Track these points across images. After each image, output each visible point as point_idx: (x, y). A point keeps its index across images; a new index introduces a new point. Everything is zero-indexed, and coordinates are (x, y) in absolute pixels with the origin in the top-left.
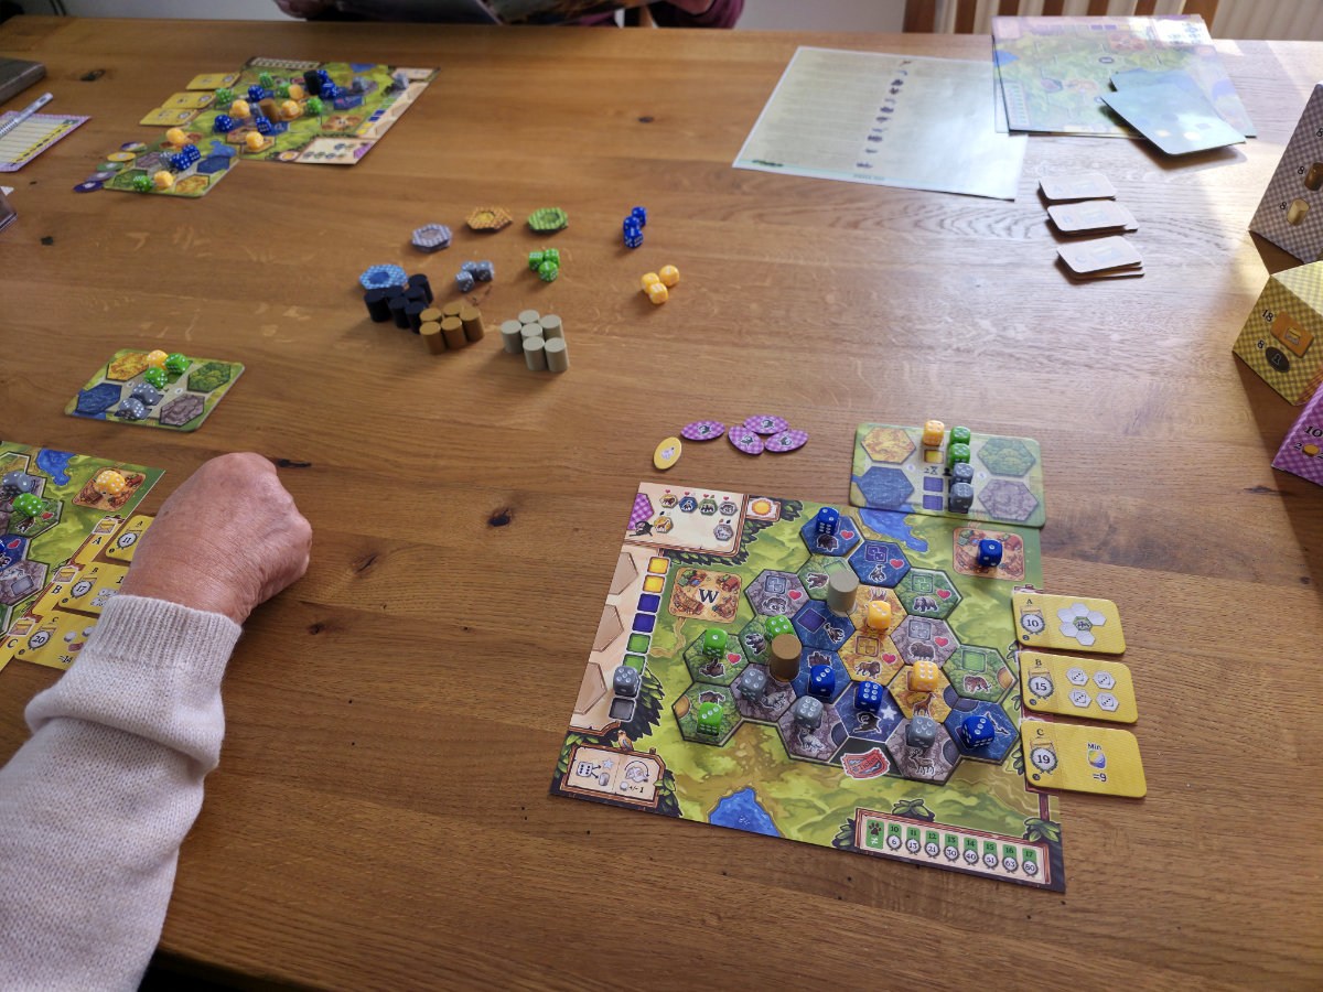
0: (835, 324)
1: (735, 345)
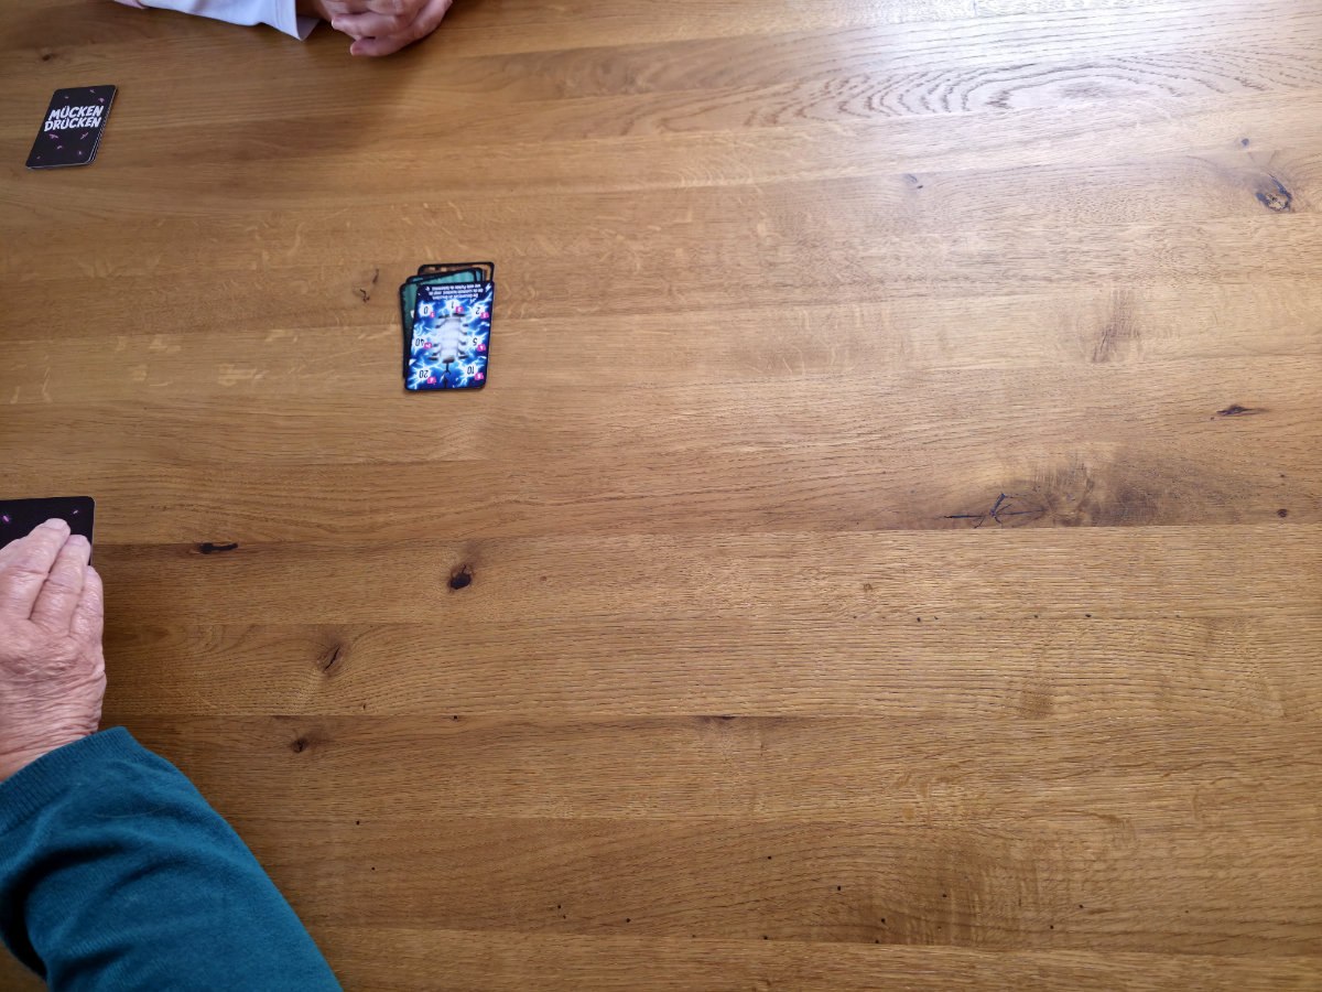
0: (771, 264)
1: (668, 309)
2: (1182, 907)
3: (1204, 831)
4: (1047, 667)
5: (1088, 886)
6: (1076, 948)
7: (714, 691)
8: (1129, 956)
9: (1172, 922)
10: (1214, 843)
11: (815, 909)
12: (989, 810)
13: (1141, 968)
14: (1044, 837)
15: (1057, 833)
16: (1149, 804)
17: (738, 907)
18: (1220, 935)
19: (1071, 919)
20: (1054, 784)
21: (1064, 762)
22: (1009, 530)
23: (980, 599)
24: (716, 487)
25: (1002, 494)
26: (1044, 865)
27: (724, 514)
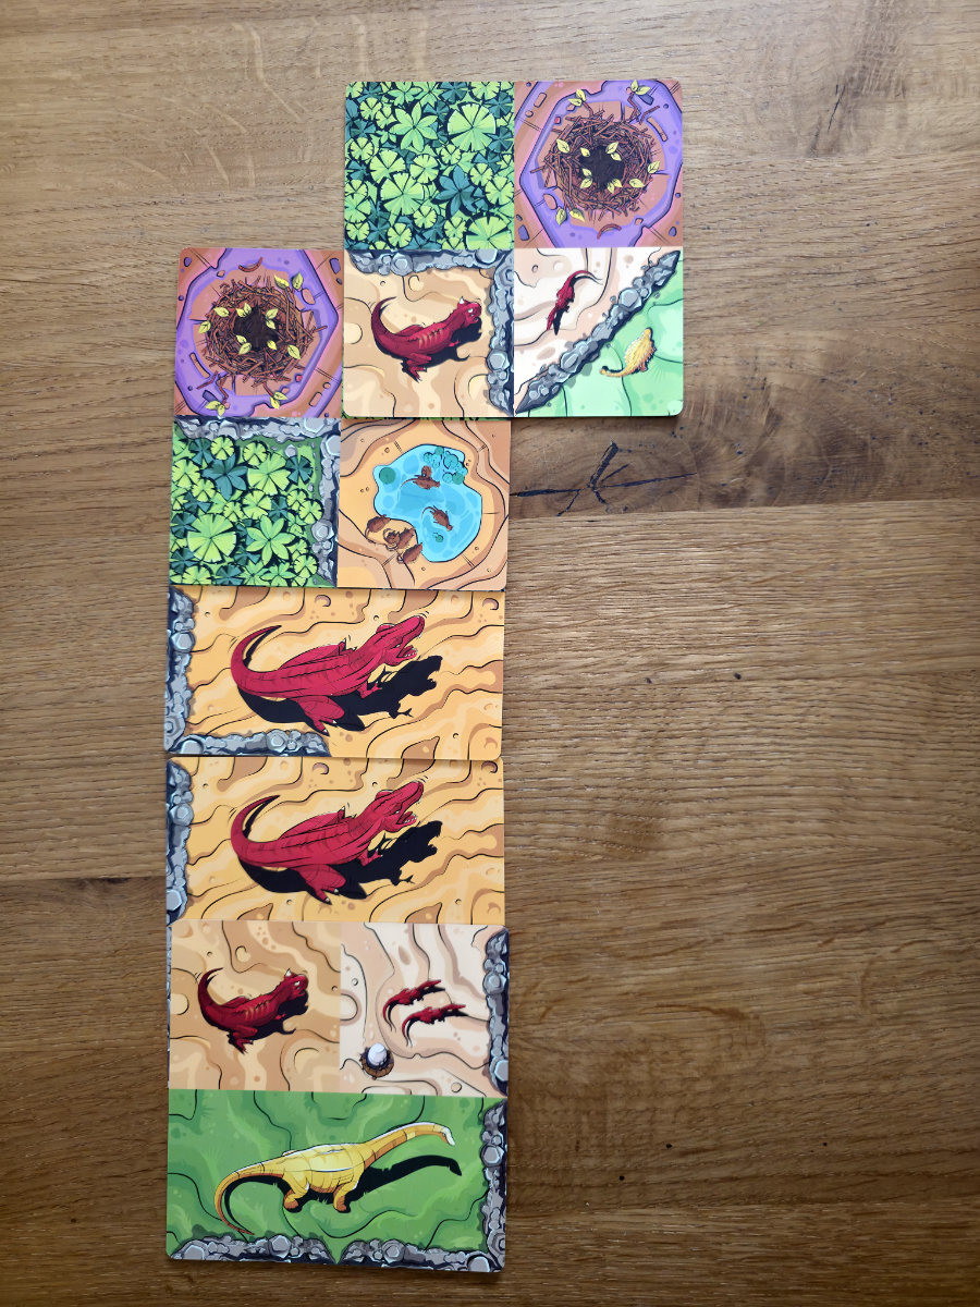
2: (819, 1138)
3: (870, 1025)
4: (658, 769)
5: (684, 1117)
6: (654, 1204)
8: (730, 1211)
9: (800, 1160)
10: (882, 1042)
12: (543, 1010)
13: (744, 1226)
14: (624, 1048)
15: (644, 1041)
16: (792, 988)
18: (867, 1174)
19: (649, 1165)
20: (651, 965)
21: (671, 928)
22: (619, 516)
23: (556, 651)
24: (82, 440)
25: (614, 444)
26: (619, 1090)
27: (101, 496)
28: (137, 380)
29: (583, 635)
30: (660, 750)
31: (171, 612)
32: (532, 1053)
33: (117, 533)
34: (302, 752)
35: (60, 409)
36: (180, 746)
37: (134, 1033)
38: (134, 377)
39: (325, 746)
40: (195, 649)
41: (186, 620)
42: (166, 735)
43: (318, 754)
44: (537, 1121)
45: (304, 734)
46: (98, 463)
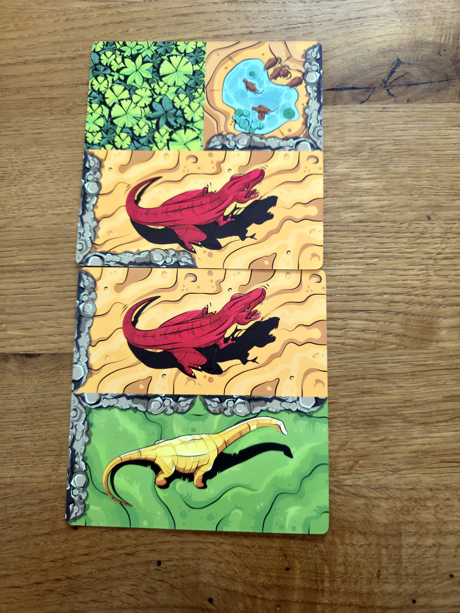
4: (436, 281)
7: (16, 322)
11: (129, 588)
12: (351, 463)
14: (415, 494)
15: (430, 489)
17: (35, 588)
19: (437, 591)
20: (434, 429)
21: (450, 401)
22: (404, 105)
23: (361, 196)
24: (34, 56)
25: (398, 59)
26: (412, 528)
27: (43, 91)
28: (73, 19)
29: (380, 184)
30: (438, 267)
31: (85, 167)
32: (343, 497)
33: (52, 114)
34: (177, 265)
35: (21, 38)
36: (87, 261)
37: (36, 473)
38: (72, 17)
39: (193, 260)
40: (101, 193)
41: (95, 173)
42: (78, 252)
43: (188, 266)
44: (347, 553)
45: (178, 252)
46: (43, 70)
